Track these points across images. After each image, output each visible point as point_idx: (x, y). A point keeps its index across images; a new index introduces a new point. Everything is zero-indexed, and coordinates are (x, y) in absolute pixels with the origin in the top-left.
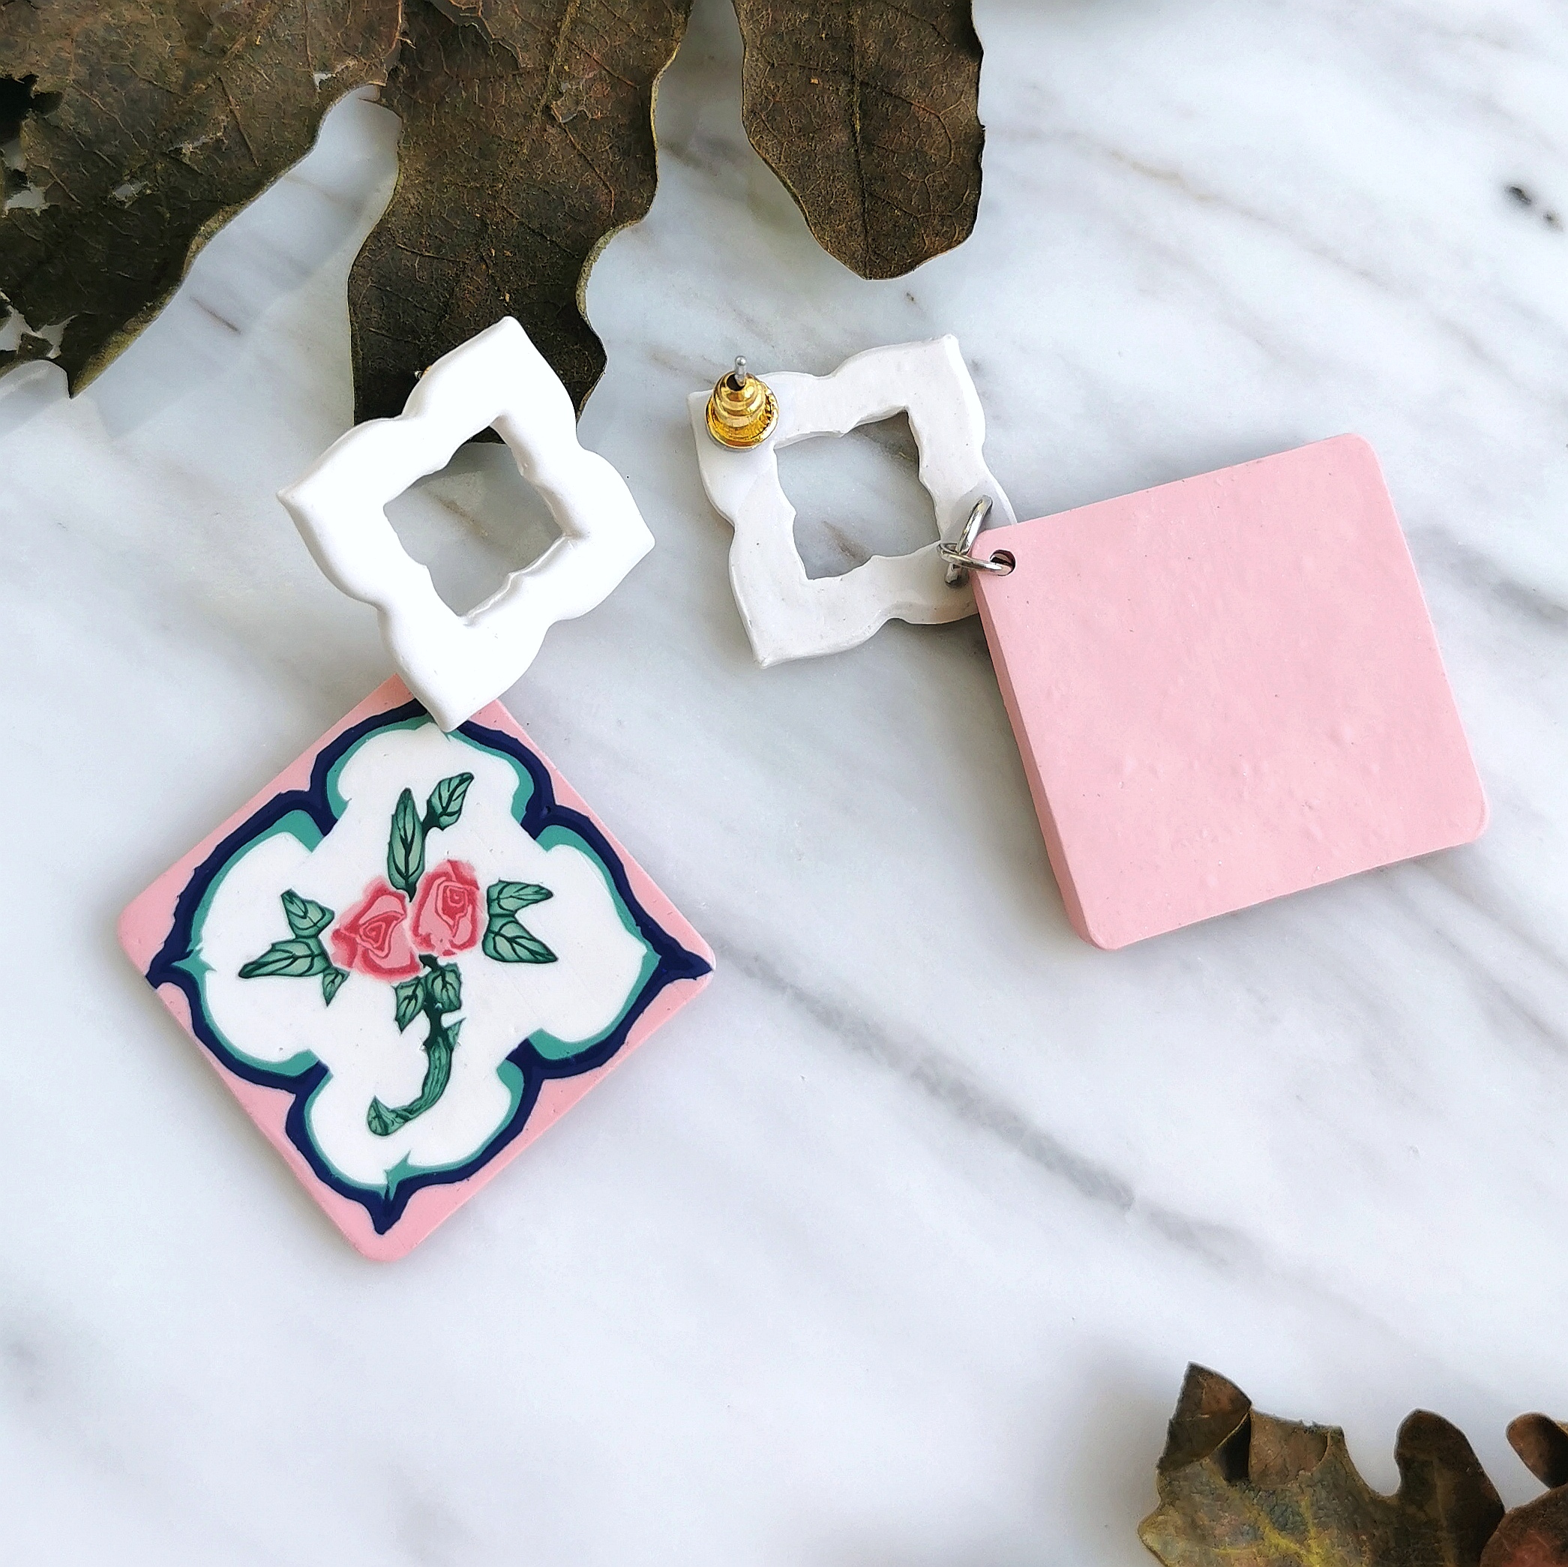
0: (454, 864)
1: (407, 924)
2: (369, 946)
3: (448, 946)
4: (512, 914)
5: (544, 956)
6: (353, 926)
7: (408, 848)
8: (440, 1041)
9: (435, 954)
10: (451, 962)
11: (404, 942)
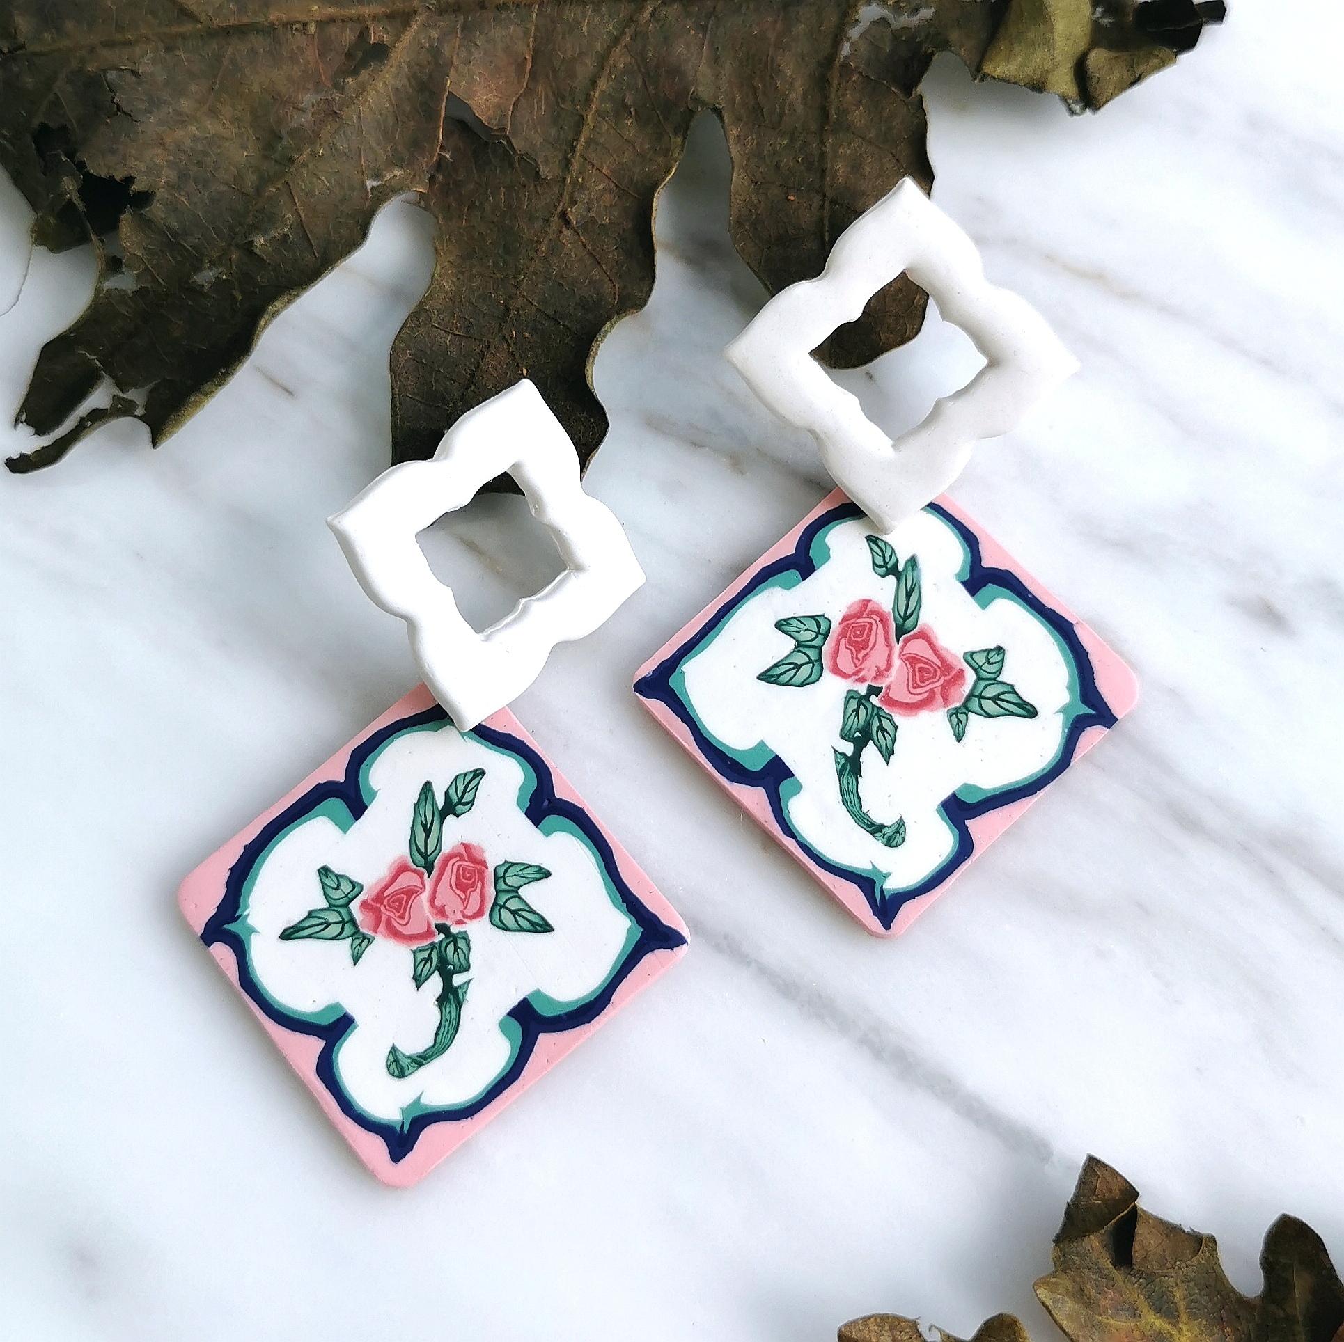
0: (466, 847)
1: (425, 897)
2: (392, 915)
3: (460, 917)
4: (516, 890)
5: (543, 927)
6: (379, 898)
7: (427, 832)
8: (451, 998)
9: (448, 923)
10: (462, 930)
11: (422, 912)
